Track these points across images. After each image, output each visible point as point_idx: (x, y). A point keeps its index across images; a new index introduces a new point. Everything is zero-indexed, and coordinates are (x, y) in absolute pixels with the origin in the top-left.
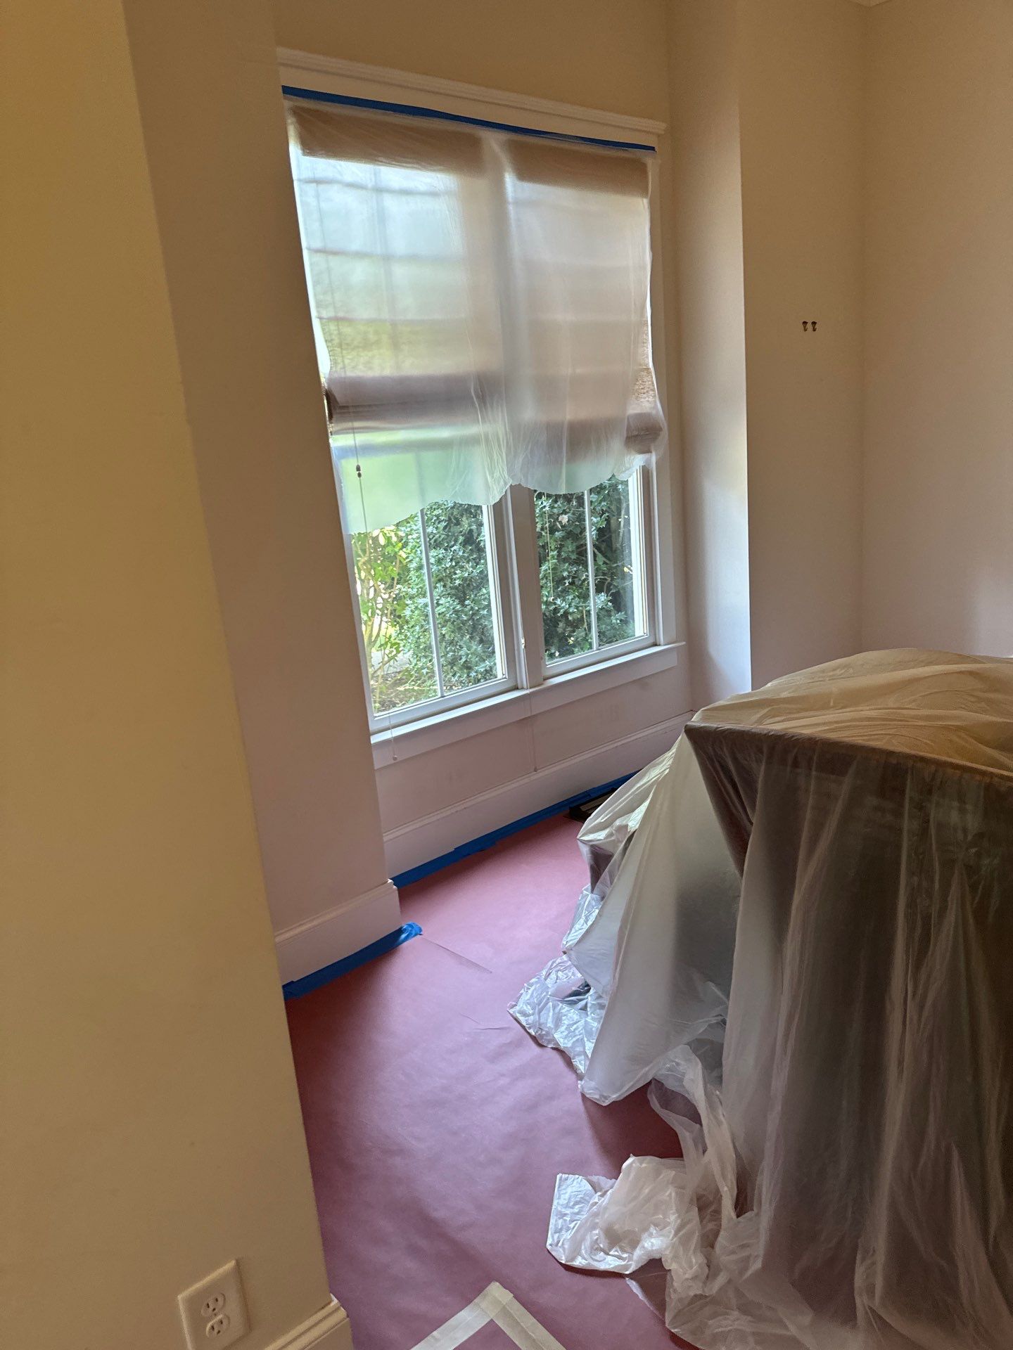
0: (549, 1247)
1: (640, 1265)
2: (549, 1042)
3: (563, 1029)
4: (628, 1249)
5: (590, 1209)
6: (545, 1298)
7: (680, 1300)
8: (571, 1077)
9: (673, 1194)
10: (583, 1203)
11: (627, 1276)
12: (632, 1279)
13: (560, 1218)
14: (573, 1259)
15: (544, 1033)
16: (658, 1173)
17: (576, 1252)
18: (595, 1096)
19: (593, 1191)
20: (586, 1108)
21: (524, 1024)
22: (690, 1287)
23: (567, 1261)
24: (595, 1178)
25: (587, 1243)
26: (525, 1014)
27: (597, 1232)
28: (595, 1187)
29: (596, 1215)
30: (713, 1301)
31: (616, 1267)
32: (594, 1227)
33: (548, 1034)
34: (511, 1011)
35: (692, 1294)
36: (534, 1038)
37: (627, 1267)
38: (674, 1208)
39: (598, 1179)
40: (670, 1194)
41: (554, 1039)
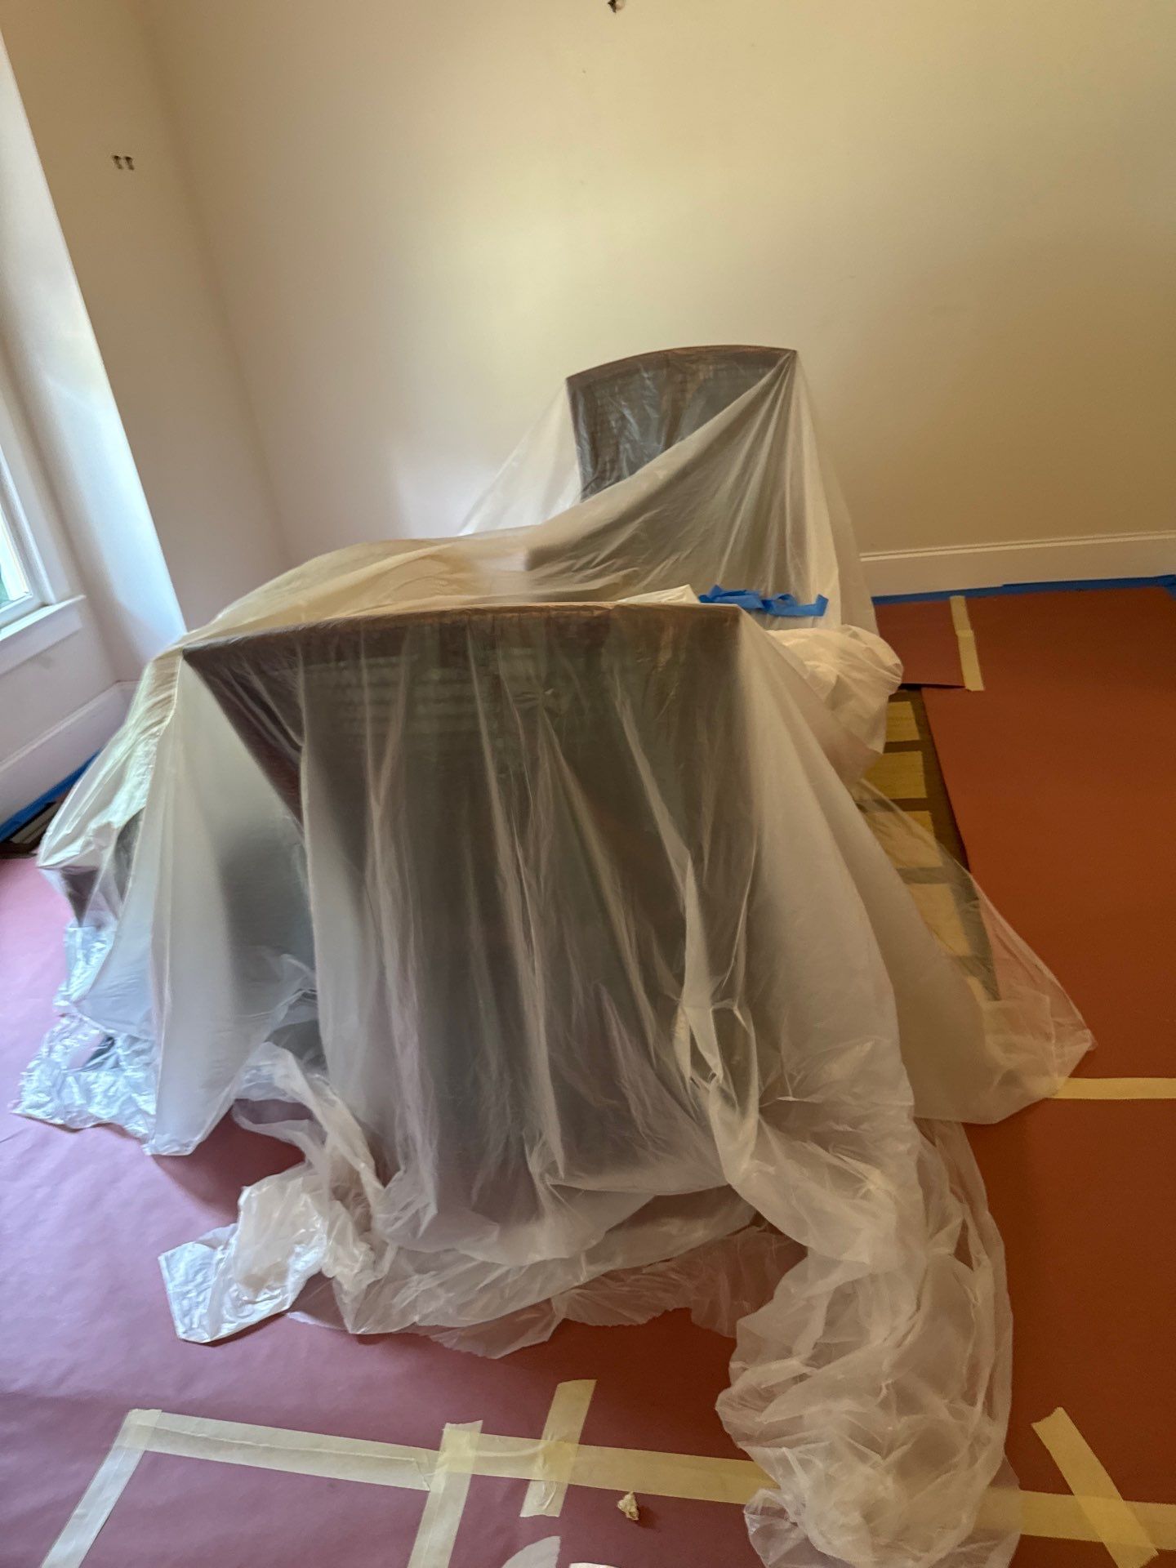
0: (183, 1336)
1: (298, 1292)
2: (85, 1121)
3: (98, 1098)
4: (277, 1284)
5: (217, 1268)
6: (200, 1390)
7: (355, 1299)
8: (130, 1146)
9: (309, 1200)
10: (204, 1269)
11: (287, 1311)
12: (294, 1311)
13: (183, 1299)
14: (218, 1330)
15: (74, 1114)
16: (282, 1189)
17: (218, 1321)
18: (174, 1150)
19: (212, 1250)
20: (164, 1169)
21: (42, 1116)
22: (361, 1280)
23: (211, 1338)
24: (208, 1236)
25: (228, 1304)
26: (38, 1106)
27: (235, 1287)
28: (212, 1245)
29: (226, 1271)
30: (390, 1279)
31: (271, 1310)
32: (229, 1284)
33: (80, 1113)
34: (18, 1111)
35: (364, 1286)
36: (62, 1127)
37: (283, 1303)
38: (316, 1213)
39: (214, 1234)
40: (306, 1202)
41: (91, 1117)
